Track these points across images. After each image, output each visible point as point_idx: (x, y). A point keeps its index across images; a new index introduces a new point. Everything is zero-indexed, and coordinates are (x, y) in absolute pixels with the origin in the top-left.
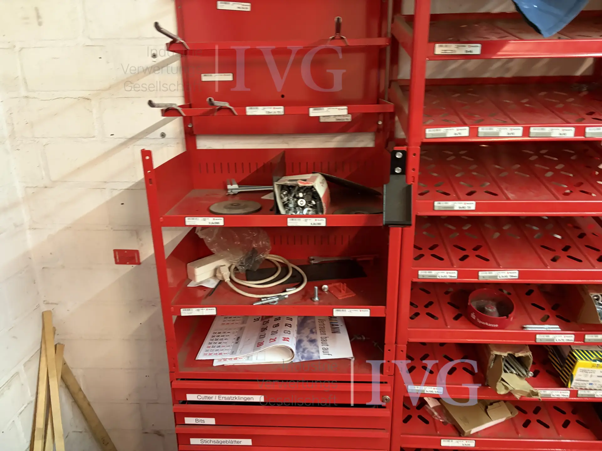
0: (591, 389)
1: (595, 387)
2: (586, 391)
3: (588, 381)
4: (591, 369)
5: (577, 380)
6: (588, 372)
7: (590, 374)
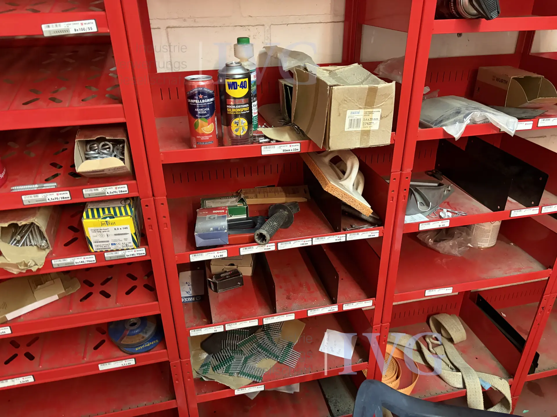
0: (118, 250)
1: (120, 247)
2: (114, 252)
3: (108, 241)
4: (102, 228)
5: (95, 242)
6: (102, 231)
7: (105, 233)
